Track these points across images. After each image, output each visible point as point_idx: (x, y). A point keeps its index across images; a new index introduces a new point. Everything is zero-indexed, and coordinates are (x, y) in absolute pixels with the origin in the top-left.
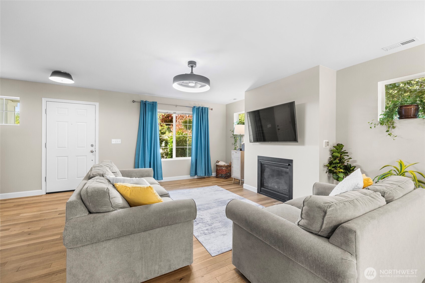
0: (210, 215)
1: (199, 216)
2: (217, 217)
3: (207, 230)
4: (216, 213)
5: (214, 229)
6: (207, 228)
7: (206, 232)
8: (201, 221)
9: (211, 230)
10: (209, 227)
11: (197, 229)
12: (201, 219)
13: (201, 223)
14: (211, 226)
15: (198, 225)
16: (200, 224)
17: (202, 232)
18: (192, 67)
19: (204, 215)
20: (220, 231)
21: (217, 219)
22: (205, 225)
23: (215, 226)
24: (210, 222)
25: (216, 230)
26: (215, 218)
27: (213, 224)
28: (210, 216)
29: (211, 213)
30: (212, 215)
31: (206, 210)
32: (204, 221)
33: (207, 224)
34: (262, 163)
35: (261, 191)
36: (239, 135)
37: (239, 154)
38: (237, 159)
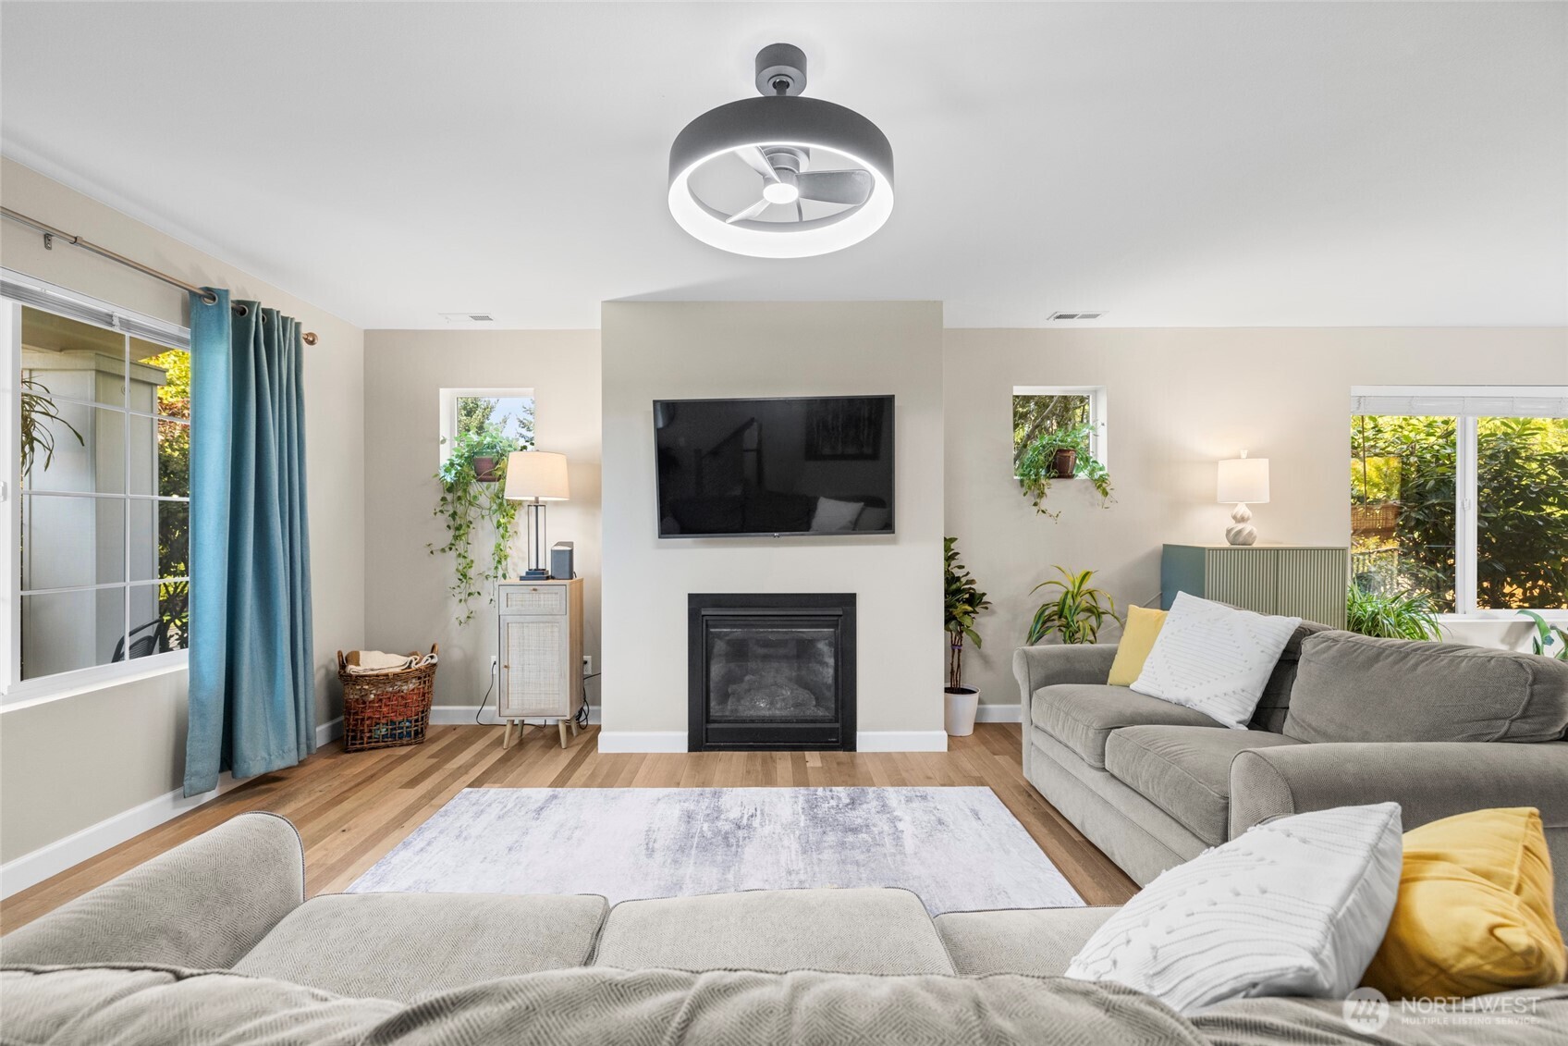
34: (710, 623)
35: (707, 737)
36: (531, 501)
37: (554, 595)
38: (543, 622)
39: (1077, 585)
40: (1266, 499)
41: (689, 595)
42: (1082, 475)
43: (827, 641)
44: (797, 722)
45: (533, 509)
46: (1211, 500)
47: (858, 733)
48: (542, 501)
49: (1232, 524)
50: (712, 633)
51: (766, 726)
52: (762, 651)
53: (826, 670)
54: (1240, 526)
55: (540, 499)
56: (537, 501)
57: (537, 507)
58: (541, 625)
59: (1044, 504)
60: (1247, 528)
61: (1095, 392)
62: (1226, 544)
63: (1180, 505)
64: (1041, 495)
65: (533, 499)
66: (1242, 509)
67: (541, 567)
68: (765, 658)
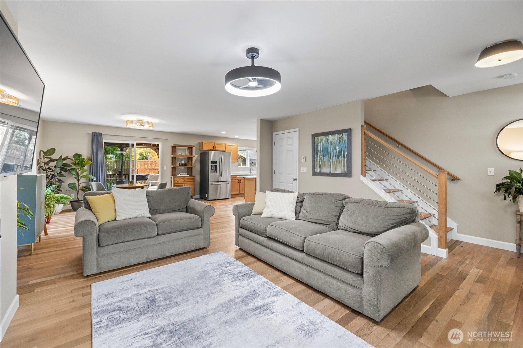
0: (224, 288)
1: (241, 285)
2: (212, 286)
3: (227, 267)
4: (213, 293)
5: (220, 268)
6: (227, 269)
7: (228, 265)
8: (236, 276)
9: (223, 266)
10: (225, 270)
11: (239, 267)
12: (236, 280)
13: (235, 274)
14: (222, 272)
15: (239, 271)
16: (237, 273)
17: (233, 264)
18: (253, 57)
19: (233, 287)
20: (213, 267)
21: (213, 282)
22: (229, 272)
23: (218, 271)
24: (223, 276)
25: (216, 267)
26: (217, 283)
27: (220, 274)
28: (224, 286)
29: (221, 293)
30: (220, 288)
31: (231, 300)
32: (232, 276)
33: (227, 273)
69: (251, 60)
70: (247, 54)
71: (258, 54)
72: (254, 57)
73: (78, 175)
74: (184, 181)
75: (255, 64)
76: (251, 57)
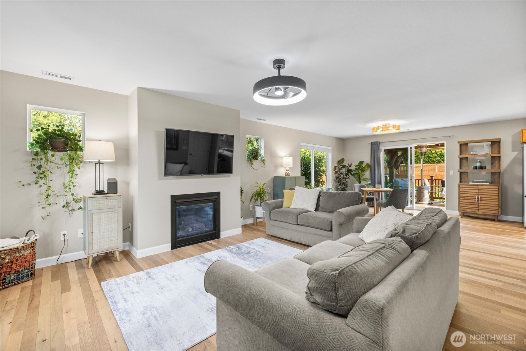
18: (279, 68)
34: (178, 205)
35: (177, 244)
36: (97, 162)
37: (115, 200)
38: (110, 212)
39: (262, 187)
40: (292, 166)
41: (171, 196)
42: (259, 158)
43: (209, 207)
44: (204, 233)
45: (97, 165)
46: (281, 166)
47: (221, 233)
48: (102, 162)
49: (286, 171)
50: (177, 208)
51: (195, 236)
52: (185, 213)
53: (209, 216)
54: (288, 172)
55: (101, 161)
56: (99, 161)
57: (99, 164)
58: (109, 213)
59: (253, 166)
60: (289, 172)
61: (260, 138)
62: (285, 176)
63: (277, 166)
64: (252, 164)
65: (98, 161)
66: (288, 168)
67: (101, 189)
68: (186, 215)
69: (278, 70)
70: (274, 65)
71: (284, 64)
72: (281, 67)
73: (360, 178)
74: (477, 191)
75: (281, 75)
76: (278, 67)
